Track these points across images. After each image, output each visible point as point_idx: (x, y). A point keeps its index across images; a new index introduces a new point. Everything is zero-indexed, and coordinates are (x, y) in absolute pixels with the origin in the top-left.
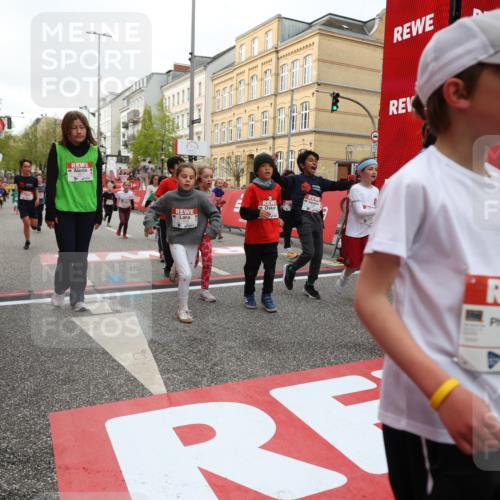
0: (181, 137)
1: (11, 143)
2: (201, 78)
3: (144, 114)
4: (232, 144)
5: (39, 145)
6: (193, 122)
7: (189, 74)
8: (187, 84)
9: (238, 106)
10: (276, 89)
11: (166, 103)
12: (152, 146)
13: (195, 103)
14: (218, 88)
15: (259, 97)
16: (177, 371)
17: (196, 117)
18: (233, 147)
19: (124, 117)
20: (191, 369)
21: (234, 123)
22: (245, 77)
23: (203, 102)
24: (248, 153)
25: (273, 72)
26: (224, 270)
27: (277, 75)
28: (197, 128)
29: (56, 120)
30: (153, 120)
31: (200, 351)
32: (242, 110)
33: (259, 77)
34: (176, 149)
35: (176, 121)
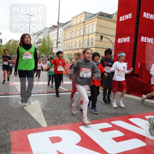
0: (54, 47)
1: (2, 47)
2: (61, 29)
3: (43, 40)
4: (70, 50)
5: (10, 48)
6: (58, 43)
7: (57, 28)
8: (56, 31)
9: (72, 38)
10: (84, 34)
11: (50, 37)
12: (45, 50)
13: (59, 37)
14: (65, 33)
15: (78, 36)
16: (50, 120)
17: (59, 41)
18: (70, 51)
19: (37, 41)
20: (55, 119)
21: (70, 43)
22: (74, 30)
23: (61, 37)
24: (74, 53)
25: (83, 29)
26: (66, 89)
27: (84, 29)
28: (59, 45)
29: (16, 41)
30: (46, 42)
31: (58, 114)
32: (73, 40)
33: (79, 30)
34: (52, 51)
35: (53, 42)
